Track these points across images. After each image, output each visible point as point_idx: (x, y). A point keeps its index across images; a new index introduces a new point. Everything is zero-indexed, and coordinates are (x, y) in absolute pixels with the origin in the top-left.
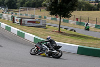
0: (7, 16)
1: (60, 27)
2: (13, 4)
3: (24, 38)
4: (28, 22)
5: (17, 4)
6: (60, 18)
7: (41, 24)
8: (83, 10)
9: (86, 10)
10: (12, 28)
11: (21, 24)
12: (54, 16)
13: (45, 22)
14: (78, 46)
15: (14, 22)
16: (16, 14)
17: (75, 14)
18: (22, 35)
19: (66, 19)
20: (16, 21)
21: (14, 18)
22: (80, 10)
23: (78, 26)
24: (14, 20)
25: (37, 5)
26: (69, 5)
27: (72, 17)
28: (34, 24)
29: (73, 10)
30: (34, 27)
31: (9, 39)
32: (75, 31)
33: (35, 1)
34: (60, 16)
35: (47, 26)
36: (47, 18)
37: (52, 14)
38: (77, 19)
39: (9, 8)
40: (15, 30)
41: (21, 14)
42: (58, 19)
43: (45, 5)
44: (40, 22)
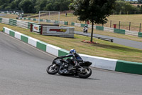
0: (23, 22)
1: (92, 36)
2: (31, 8)
3: (45, 51)
4: (51, 30)
5: (35, 7)
6: (93, 24)
7: (67, 32)
8: (122, 14)
9: (126, 14)
10: (30, 38)
11: (41, 33)
12: (84, 23)
13: (73, 30)
14: (116, 60)
15: (31, 31)
16: (34, 20)
17: (112, 19)
18: (43, 48)
19: (101, 25)
20: (34, 30)
21: (32, 25)
22: (118, 14)
23: (116, 35)
24: (31, 28)
25: (62, 8)
26: (104, 7)
27: (108, 23)
28: (58, 32)
29: (109, 13)
30: (59, 36)
31: (26, 53)
32: (112, 41)
33: (59, 3)
34: (92, 22)
35: (75, 35)
36: (76, 24)
37: (82, 19)
38: (115, 26)
39: (25, 13)
40: (33, 41)
41: (41, 20)
42: (90, 26)
43: (72, 8)
44: (66, 30)
